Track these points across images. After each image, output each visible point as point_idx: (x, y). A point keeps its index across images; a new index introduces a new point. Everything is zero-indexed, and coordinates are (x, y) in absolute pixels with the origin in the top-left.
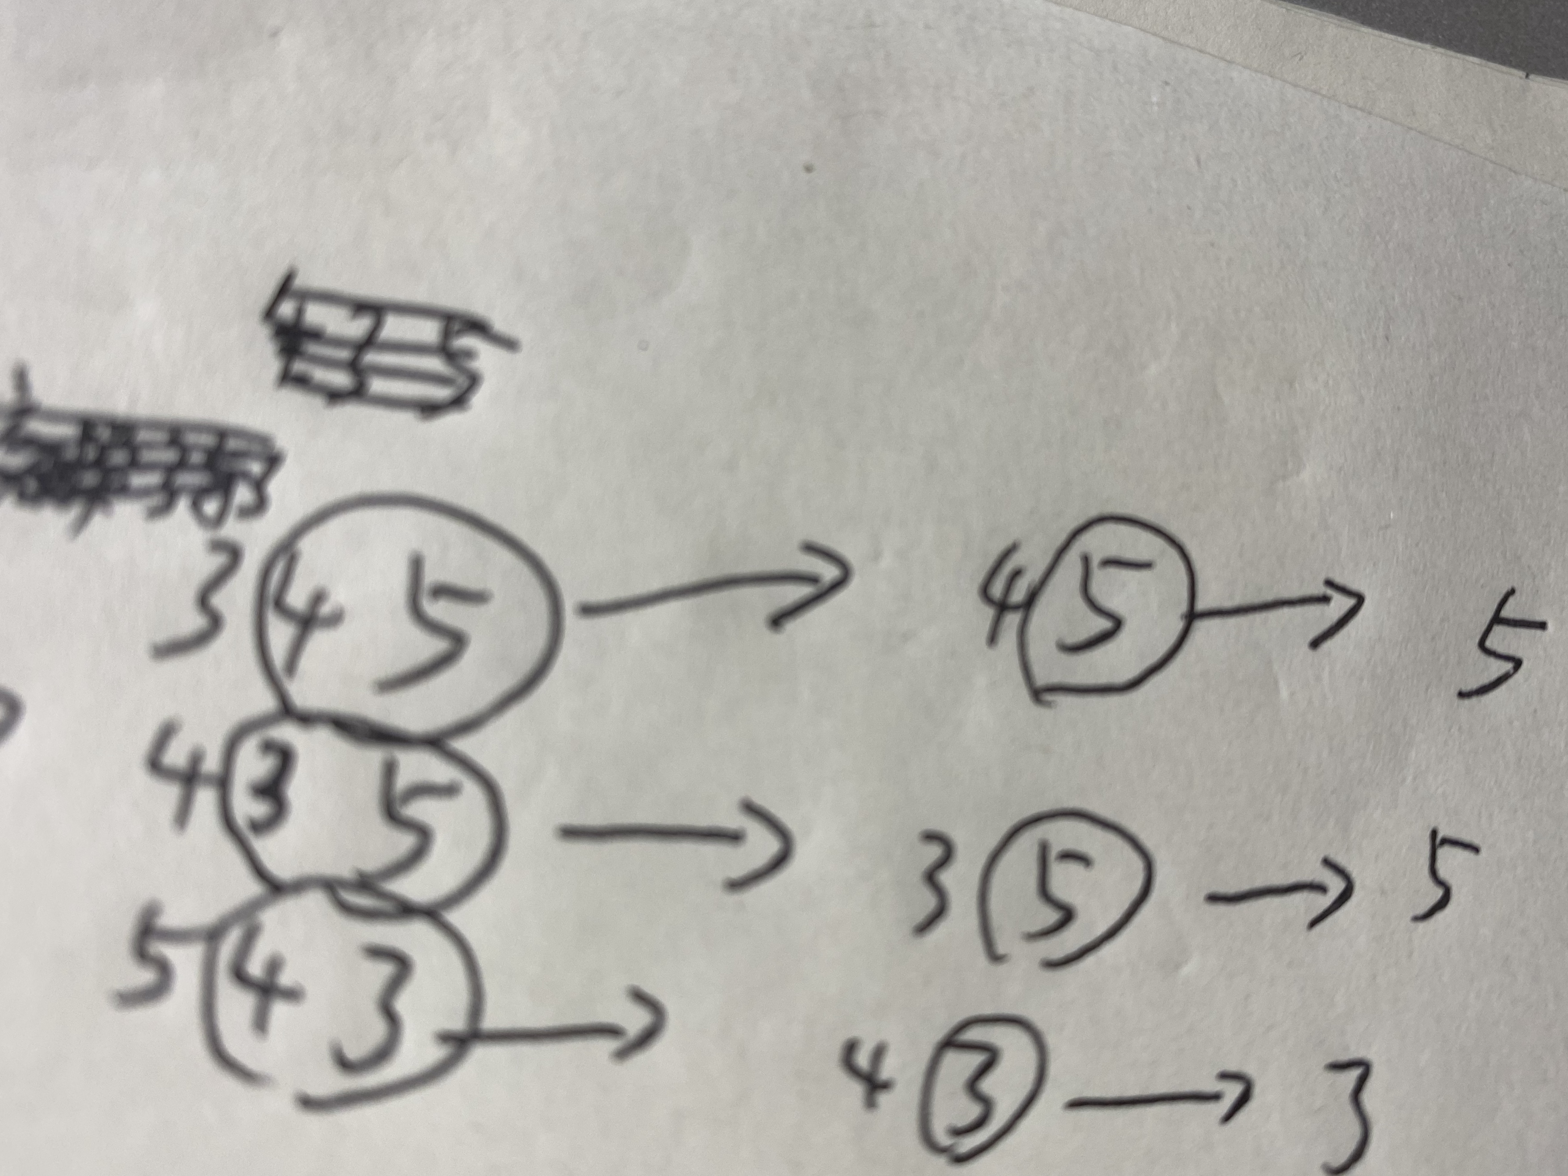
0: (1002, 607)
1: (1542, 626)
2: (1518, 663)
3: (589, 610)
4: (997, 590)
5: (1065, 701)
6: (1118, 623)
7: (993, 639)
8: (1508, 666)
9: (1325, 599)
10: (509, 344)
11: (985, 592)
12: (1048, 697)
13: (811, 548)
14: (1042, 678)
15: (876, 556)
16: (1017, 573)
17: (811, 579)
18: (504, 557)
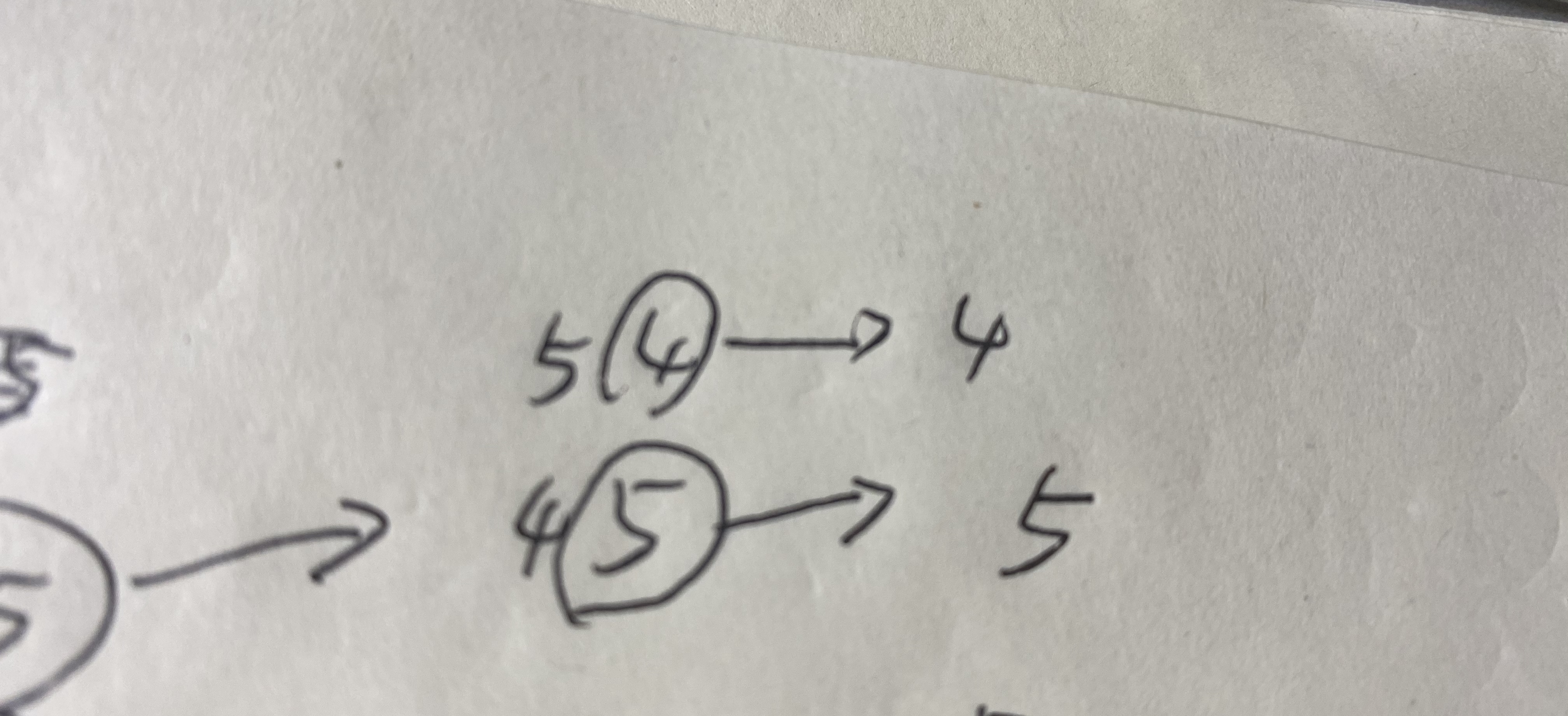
0: (537, 539)
1: (1088, 498)
2: (1064, 537)
3: (140, 582)
4: (531, 525)
5: (599, 622)
6: (651, 541)
7: (528, 570)
8: (1052, 542)
9: (854, 497)
10: (66, 353)
11: (520, 529)
12: (583, 619)
13: (349, 505)
14: (576, 600)
15: (411, 505)
16: (551, 507)
17: (353, 533)
18: (63, 542)
